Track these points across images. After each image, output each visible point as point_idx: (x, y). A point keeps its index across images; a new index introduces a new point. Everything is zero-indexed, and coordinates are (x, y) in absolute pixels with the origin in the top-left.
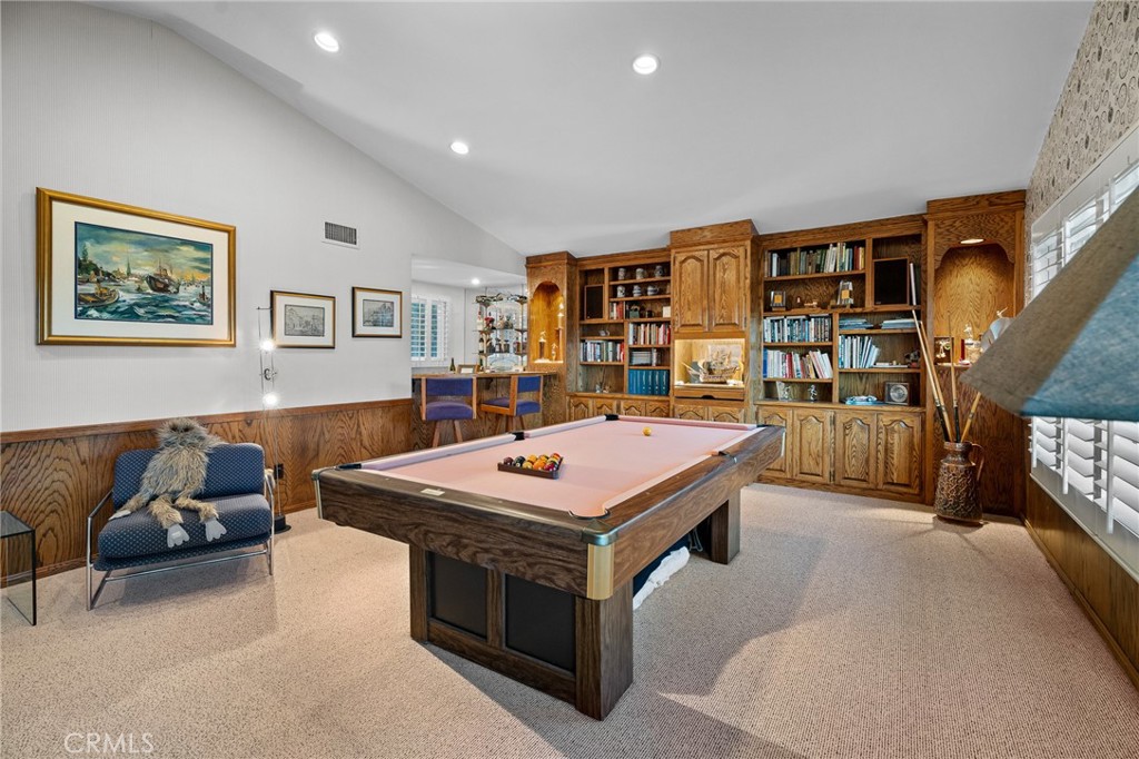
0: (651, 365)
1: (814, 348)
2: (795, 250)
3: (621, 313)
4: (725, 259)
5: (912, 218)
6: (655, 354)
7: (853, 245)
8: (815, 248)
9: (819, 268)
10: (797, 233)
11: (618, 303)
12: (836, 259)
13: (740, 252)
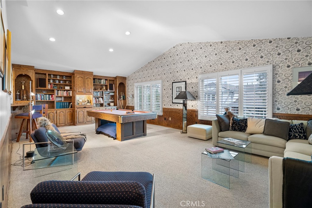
0: (62, 101)
1: (100, 97)
2: (96, 79)
3: (52, 87)
4: (88, 79)
5: (114, 77)
6: (63, 98)
7: (106, 80)
8: (100, 79)
9: (100, 83)
10: (97, 76)
11: (50, 84)
12: (103, 82)
13: (91, 78)
